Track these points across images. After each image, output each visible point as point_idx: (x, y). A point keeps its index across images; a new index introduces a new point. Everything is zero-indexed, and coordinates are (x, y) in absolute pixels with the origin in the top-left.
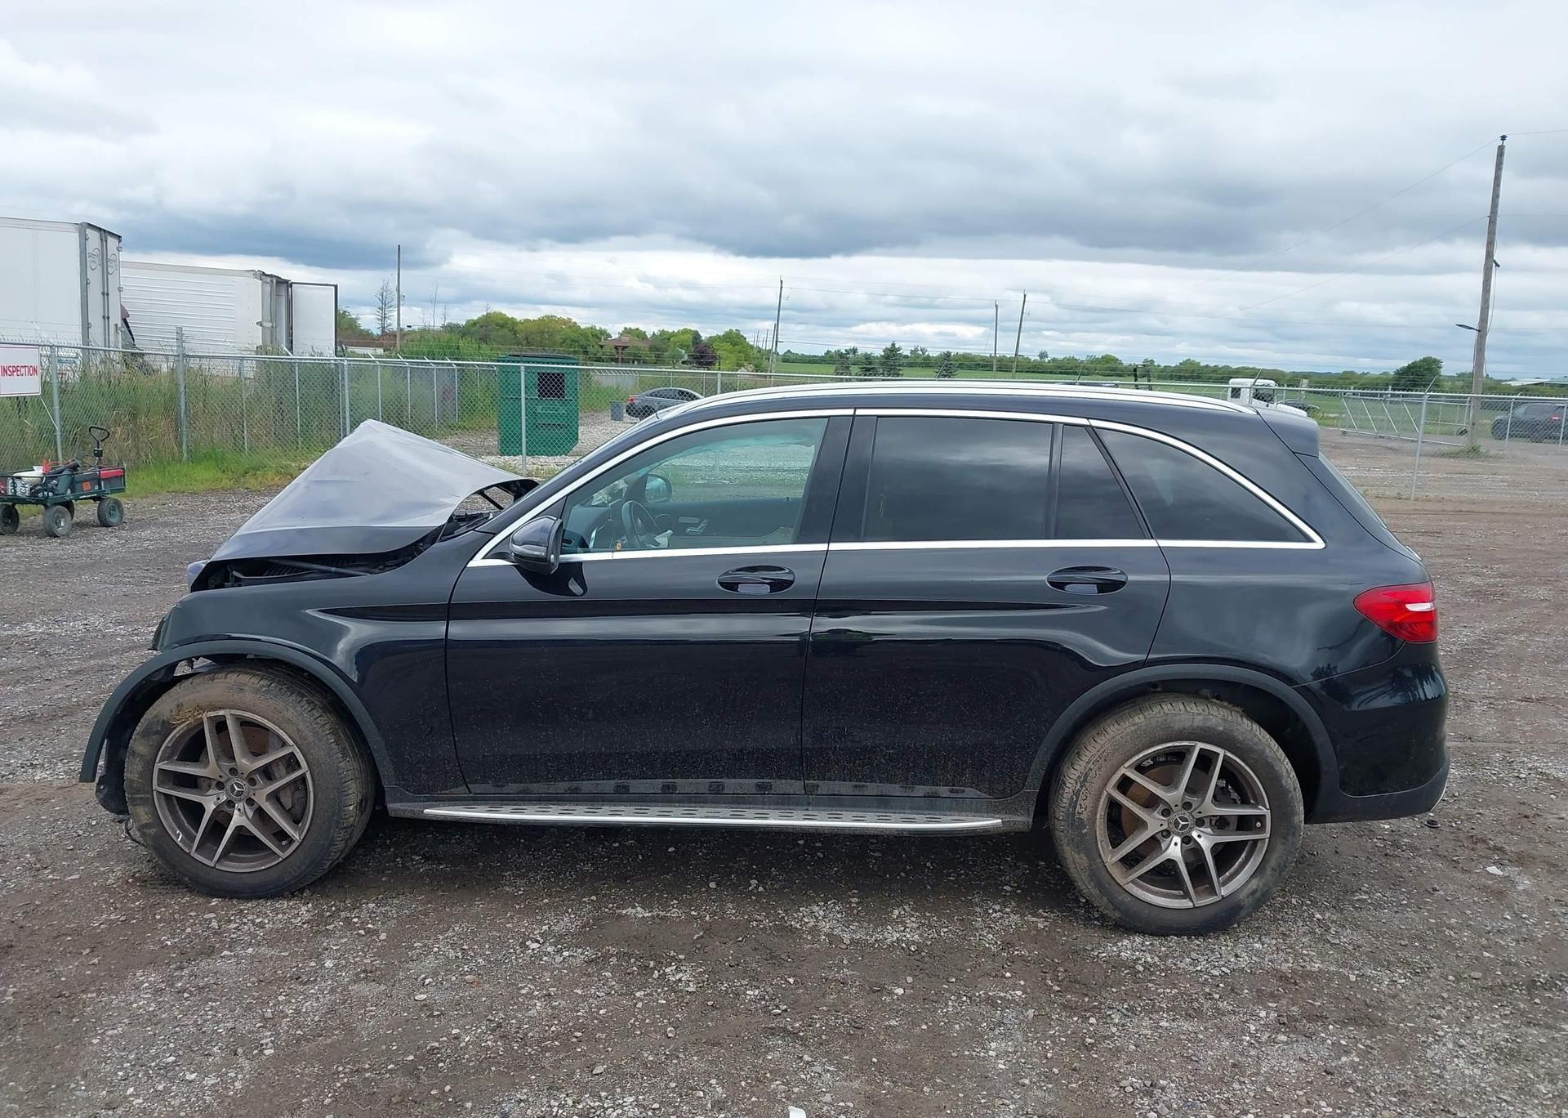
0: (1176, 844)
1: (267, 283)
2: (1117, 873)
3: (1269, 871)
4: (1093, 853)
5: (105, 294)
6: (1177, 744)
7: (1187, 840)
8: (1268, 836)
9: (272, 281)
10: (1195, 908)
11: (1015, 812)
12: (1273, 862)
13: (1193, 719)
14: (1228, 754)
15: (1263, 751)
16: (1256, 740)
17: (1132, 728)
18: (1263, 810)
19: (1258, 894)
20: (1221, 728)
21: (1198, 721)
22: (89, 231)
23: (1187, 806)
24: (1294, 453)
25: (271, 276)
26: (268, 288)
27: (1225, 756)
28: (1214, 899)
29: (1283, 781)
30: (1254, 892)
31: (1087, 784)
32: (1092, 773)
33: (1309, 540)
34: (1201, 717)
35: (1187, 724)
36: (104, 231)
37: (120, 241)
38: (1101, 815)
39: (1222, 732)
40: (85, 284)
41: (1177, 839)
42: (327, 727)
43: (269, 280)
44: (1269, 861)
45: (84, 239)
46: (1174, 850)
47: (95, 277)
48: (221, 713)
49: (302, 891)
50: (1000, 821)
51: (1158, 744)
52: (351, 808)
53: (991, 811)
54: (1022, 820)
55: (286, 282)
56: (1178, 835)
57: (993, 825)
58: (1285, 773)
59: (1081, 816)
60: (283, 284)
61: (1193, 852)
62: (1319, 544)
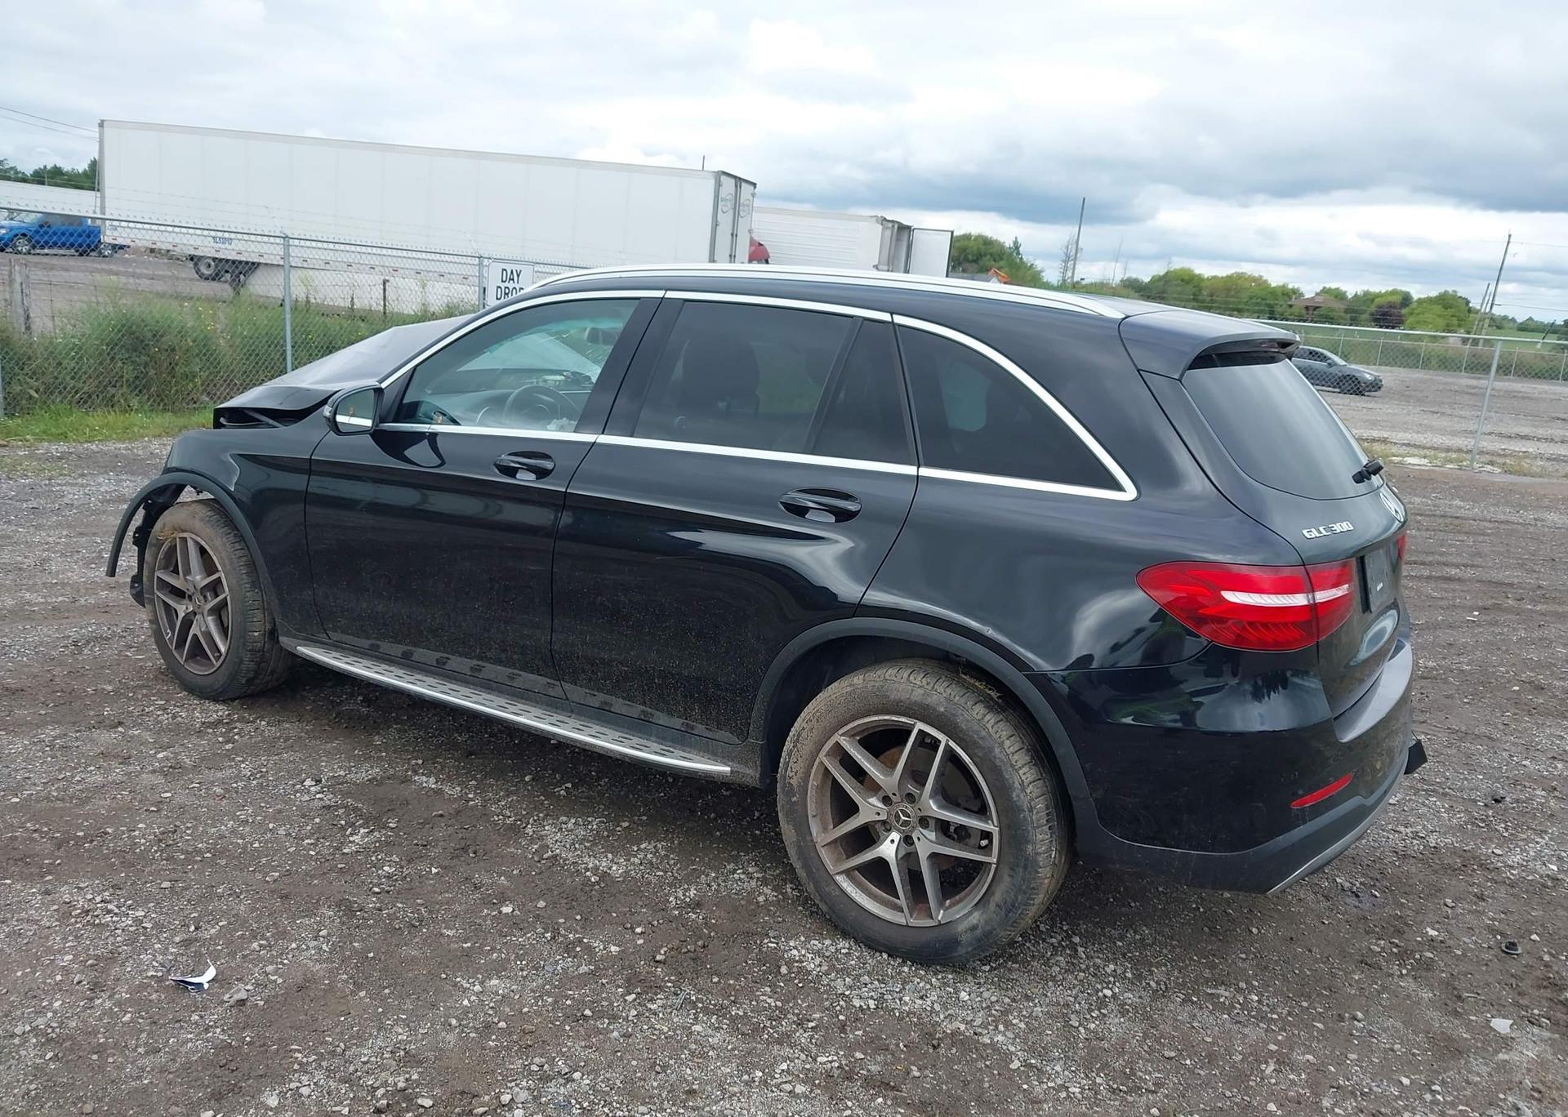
0: (892, 841)
1: (887, 228)
2: (826, 856)
3: (992, 906)
4: (803, 828)
5: (734, 235)
6: (894, 718)
7: (907, 840)
8: (995, 860)
9: (893, 226)
10: (907, 926)
11: (746, 764)
12: (997, 897)
13: (912, 690)
14: (952, 744)
15: (991, 750)
16: (984, 733)
17: (849, 689)
18: (991, 827)
19: (978, 932)
20: (942, 710)
21: (917, 695)
22: (723, 178)
23: (911, 798)
24: (1138, 371)
25: (893, 221)
26: (888, 233)
27: (947, 745)
28: (929, 923)
29: (1014, 796)
30: (974, 928)
31: (799, 745)
32: (804, 734)
33: (1118, 487)
34: (921, 691)
35: (904, 696)
36: (740, 179)
37: (755, 187)
38: (813, 784)
39: (942, 714)
40: (715, 225)
41: (895, 836)
42: (244, 559)
43: (890, 225)
44: (993, 893)
45: (718, 185)
46: (888, 848)
47: (725, 220)
48: (184, 535)
49: (233, 700)
50: (729, 769)
51: (876, 714)
52: (256, 634)
53: (724, 758)
54: (751, 774)
55: (909, 228)
56: (899, 831)
57: (719, 772)
58: (1017, 785)
59: (791, 781)
60: (904, 230)
61: (909, 859)
62: (1130, 493)
